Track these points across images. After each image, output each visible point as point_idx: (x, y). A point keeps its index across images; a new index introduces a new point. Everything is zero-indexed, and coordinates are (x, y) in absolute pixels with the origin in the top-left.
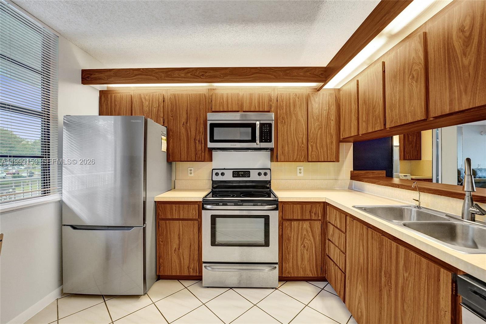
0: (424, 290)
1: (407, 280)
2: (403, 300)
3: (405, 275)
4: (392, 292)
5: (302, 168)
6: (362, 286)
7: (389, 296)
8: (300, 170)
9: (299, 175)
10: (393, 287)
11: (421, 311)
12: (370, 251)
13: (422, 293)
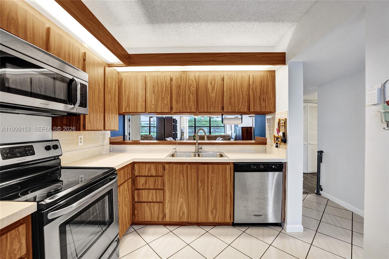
0: (221, 177)
1: (213, 177)
2: (211, 186)
3: (212, 176)
4: (205, 187)
5: (82, 137)
6: (183, 198)
7: (204, 189)
8: (81, 139)
9: (80, 144)
10: (206, 184)
11: (220, 184)
12: (189, 176)
13: (220, 178)
